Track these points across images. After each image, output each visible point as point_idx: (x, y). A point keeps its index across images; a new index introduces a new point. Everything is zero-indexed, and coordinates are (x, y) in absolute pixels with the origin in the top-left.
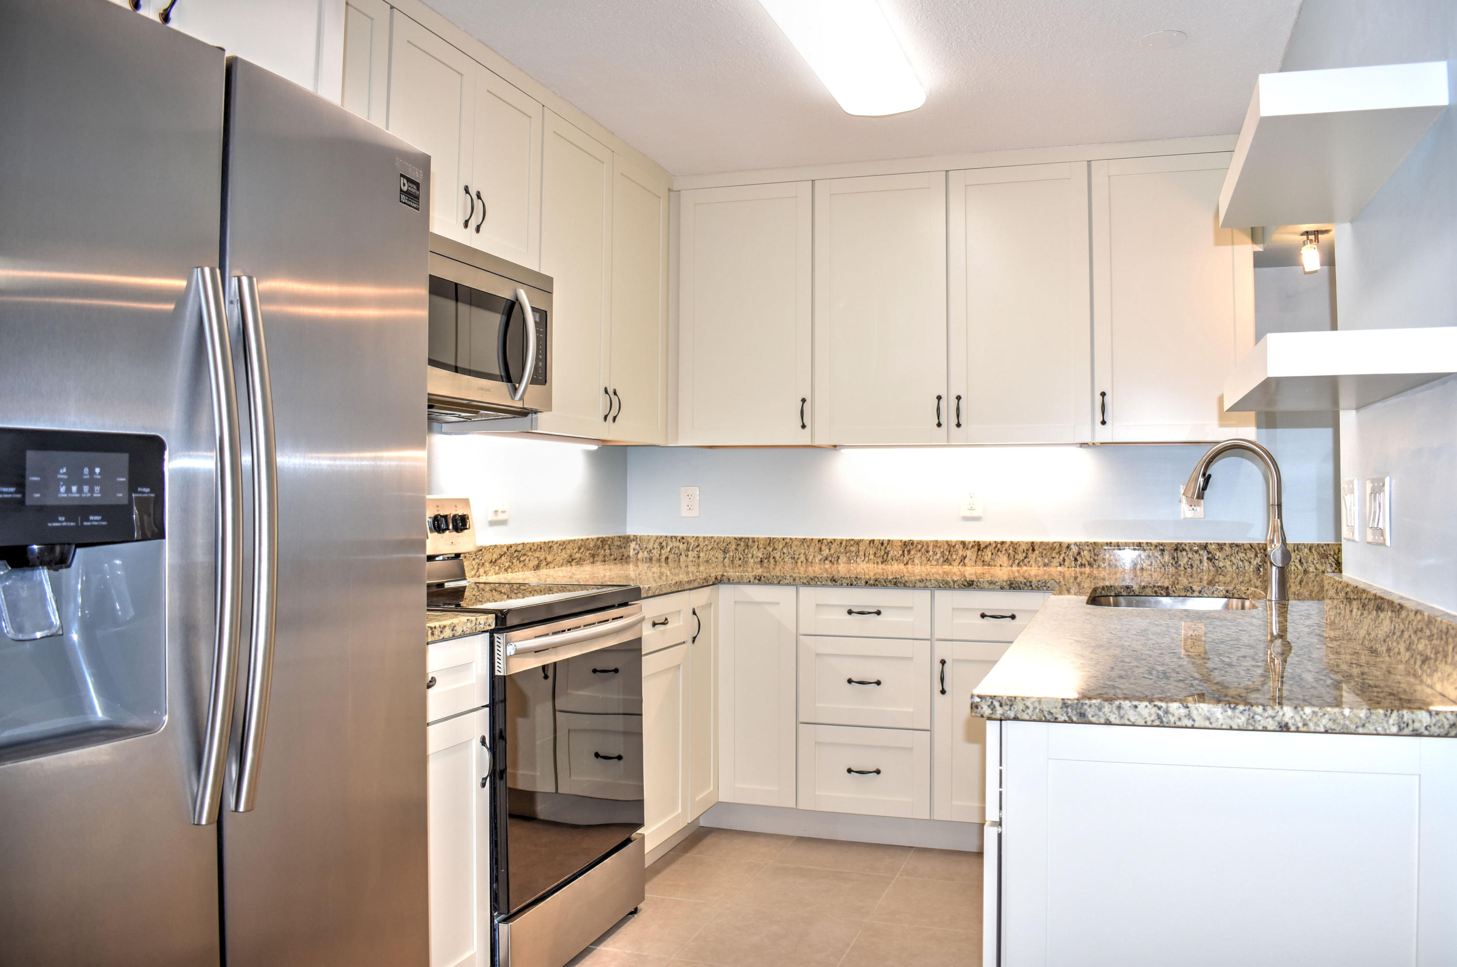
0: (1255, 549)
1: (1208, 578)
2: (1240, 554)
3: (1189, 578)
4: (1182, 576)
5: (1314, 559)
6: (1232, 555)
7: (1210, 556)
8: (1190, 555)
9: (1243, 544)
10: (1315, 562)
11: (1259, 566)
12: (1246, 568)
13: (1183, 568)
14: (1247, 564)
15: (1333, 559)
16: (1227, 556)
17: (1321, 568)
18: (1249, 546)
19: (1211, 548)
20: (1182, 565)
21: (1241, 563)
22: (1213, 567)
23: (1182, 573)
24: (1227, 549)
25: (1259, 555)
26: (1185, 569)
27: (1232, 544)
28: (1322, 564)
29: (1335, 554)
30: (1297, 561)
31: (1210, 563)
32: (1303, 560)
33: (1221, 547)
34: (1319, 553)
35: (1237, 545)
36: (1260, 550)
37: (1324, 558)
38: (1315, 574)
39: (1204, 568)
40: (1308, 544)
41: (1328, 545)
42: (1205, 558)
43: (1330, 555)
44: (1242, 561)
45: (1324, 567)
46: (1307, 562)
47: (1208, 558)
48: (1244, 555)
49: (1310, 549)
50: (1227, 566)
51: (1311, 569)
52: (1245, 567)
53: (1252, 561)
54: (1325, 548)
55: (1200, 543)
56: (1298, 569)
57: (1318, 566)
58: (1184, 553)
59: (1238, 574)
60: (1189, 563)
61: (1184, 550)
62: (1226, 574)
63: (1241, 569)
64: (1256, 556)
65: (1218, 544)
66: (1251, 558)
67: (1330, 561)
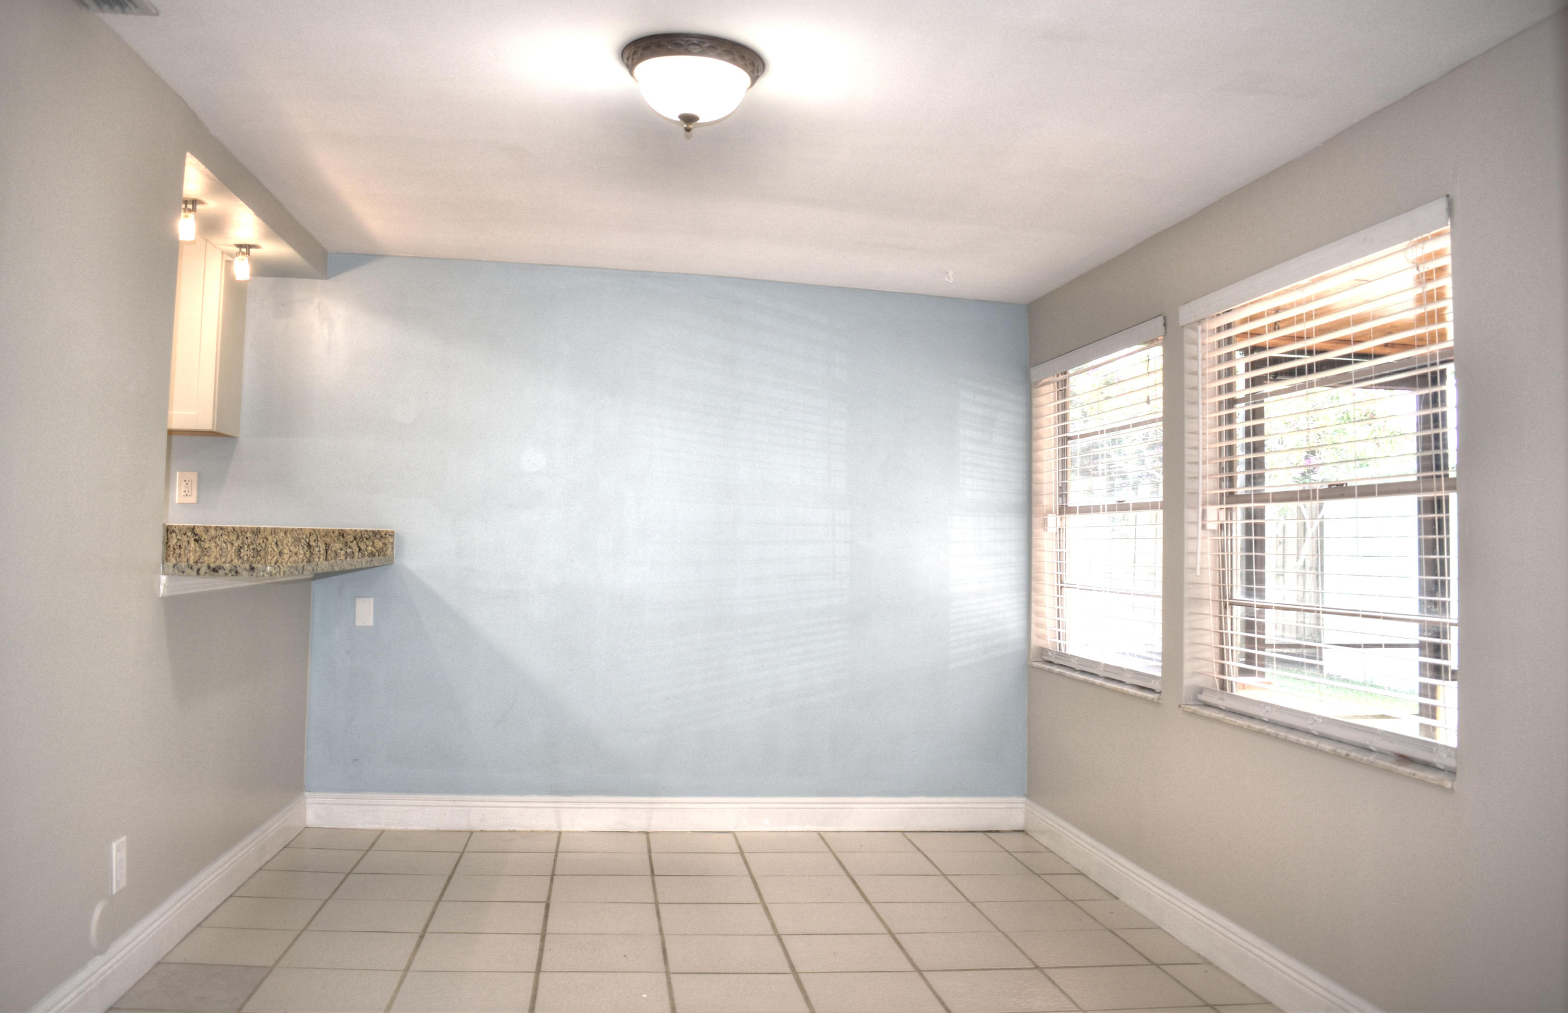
0: (237, 533)
1: (194, 558)
2: (224, 536)
3: (178, 558)
4: (171, 556)
5: (288, 542)
6: (216, 537)
7: (197, 537)
8: (179, 537)
9: (227, 528)
10: (289, 544)
11: (241, 547)
12: (229, 550)
13: (172, 549)
14: (229, 545)
15: (305, 542)
16: (212, 538)
17: (294, 550)
18: (232, 529)
19: (197, 531)
20: (172, 546)
21: (224, 545)
22: (200, 548)
23: (172, 553)
24: (212, 532)
25: (240, 538)
26: (174, 549)
27: (217, 527)
28: (295, 546)
29: (307, 537)
30: (274, 543)
31: (197, 545)
32: (279, 543)
33: (207, 529)
34: (293, 537)
35: (221, 528)
36: (242, 533)
37: (296, 541)
38: (288, 555)
39: (191, 549)
40: (283, 529)
41: (301, 529)
42: (193, 539)
43: (303, 538)
44: (225, 543)
45: (297, 551)
46: (282, 545)
47: (195, 540)
48: (227, 538)
49: (285, 533)
50: (212, 547)
51: (286, 551)
52: (227, 548)
53: (234, 542)
54: (298, 532)
55: (189, 526)
56: (274, 551)
57: (292, 549)
58: (174, 535)
59: (221, 555)
60: (178, 544)
61: (174, 531)
62: (211, 555)
63: (224, 550)
64: (238, 538)
65: (205, 527)
66: (233, 540)
67: (302, 544)
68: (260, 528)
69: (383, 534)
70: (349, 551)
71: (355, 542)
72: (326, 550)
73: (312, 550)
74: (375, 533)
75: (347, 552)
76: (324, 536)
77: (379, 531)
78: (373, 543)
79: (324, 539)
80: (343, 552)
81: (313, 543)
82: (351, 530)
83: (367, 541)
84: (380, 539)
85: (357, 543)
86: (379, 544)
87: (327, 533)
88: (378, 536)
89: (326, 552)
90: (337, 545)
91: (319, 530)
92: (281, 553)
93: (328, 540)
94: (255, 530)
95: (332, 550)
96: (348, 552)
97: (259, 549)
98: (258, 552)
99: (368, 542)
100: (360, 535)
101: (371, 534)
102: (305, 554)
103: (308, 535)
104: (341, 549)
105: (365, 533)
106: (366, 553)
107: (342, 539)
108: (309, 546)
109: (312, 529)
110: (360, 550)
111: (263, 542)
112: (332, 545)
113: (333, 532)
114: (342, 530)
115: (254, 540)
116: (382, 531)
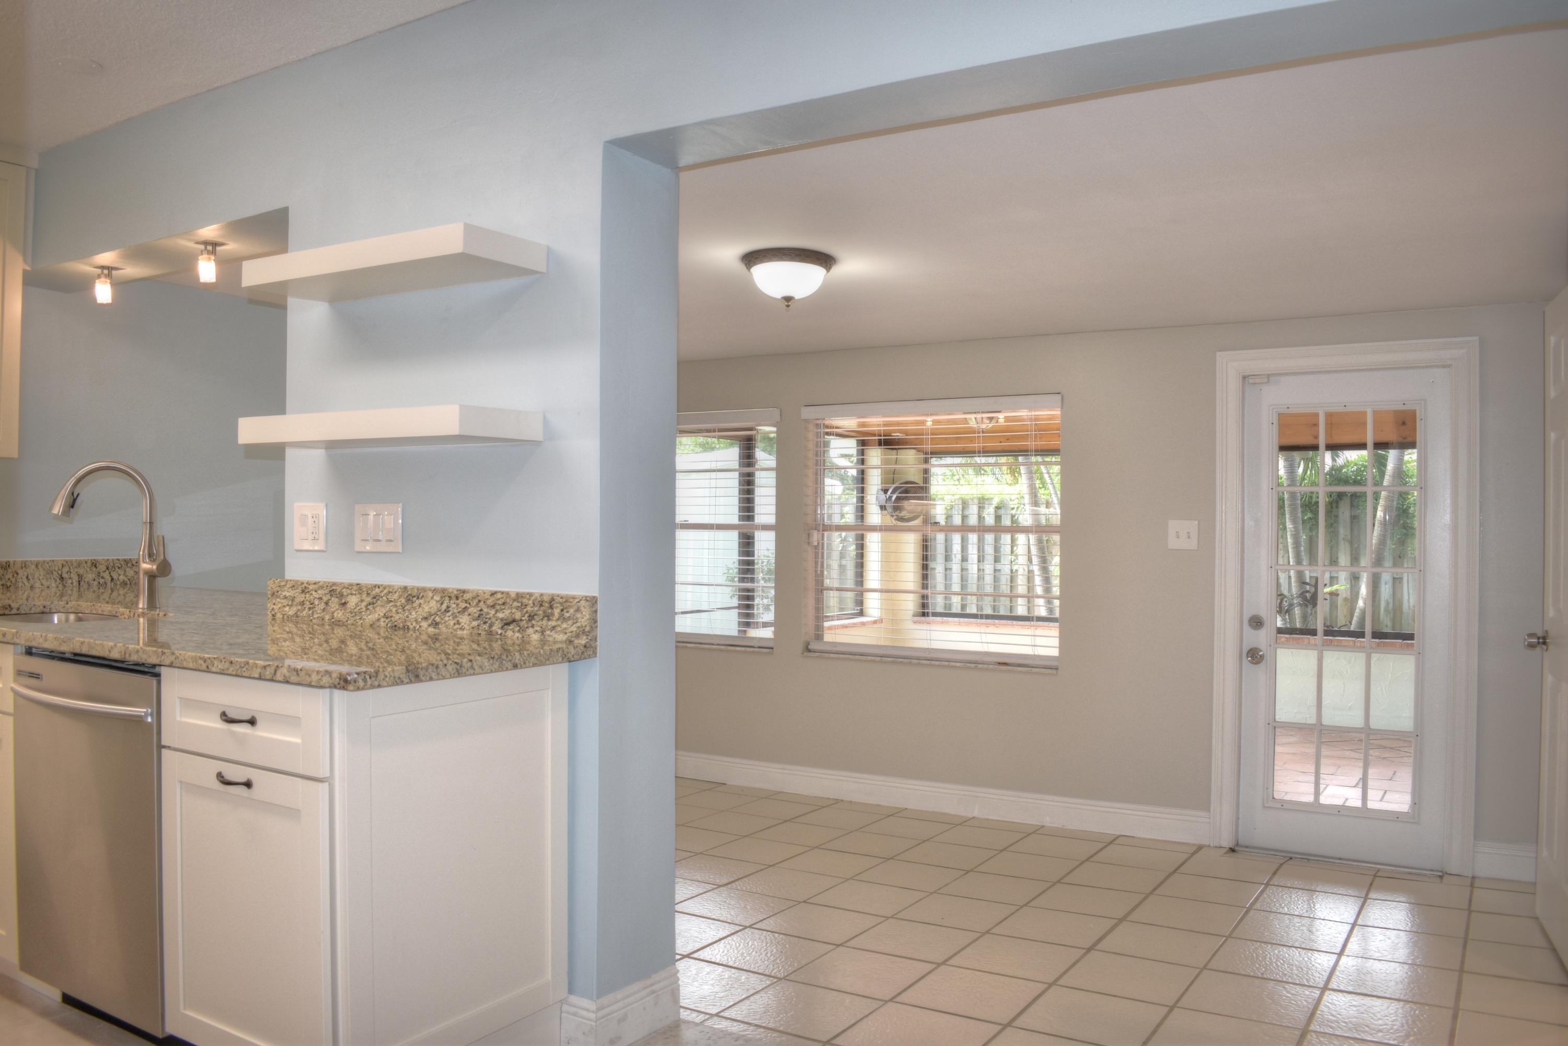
5: (40, 575)
10: (41, 578)
15: (57, 575)
17: (46, 584)
30: (24, 578)
32: (30, 577)
34: (44, 570)
37: (49, 574)
40: (34, 561)
41: (53, 561)
43: (55, 570)
45: (49, 583)
46: (33, 579)
49: (37, 566)
51: (38, 585)
54: (50, 564)
56: (25, 585)
57: (44, 582)
67: (55, 577)
68: (9, 562)
69: (134, 563)
70: (102, 581)
71: (107, 572)
72: (79, 581)
73: (64, 582)
74: (127, 562)
75: (99, 583)
76: (76, 567)
77: (130, 559)
78: (125, 571)
79: (76, 570)
80: (96, 583)
81: (65, 575)
82: (104, 559)
83: (119, 570)
84: (131, 568)
85: (110, 573)
86: (130, 573)
87: (79, 564)
88: (129, 565)
89: (79, 584)
90: (90, 575)
91: (71, 561)
92: (32, 587)
93: (81, 571)
94: (4, 564)
95: (85, 582)
96: (101, 583)
97: (9, 584)
98: (8, 587)
99: (120, 571)
100: (112, 564)
101: (122, 563)
102: (58, 587)
103: (60, 567)
104: (94, 580)
105: (117, 562)
106: (118, 583)
107: (94, 569)
108: (62, 578)
109: (64, 560)
110: (112, 579)
111: (13, 576)
112: (85, 576)
113: (86, 563)
114: (94, 560)
115: (3, 575)
116: (134, 559)
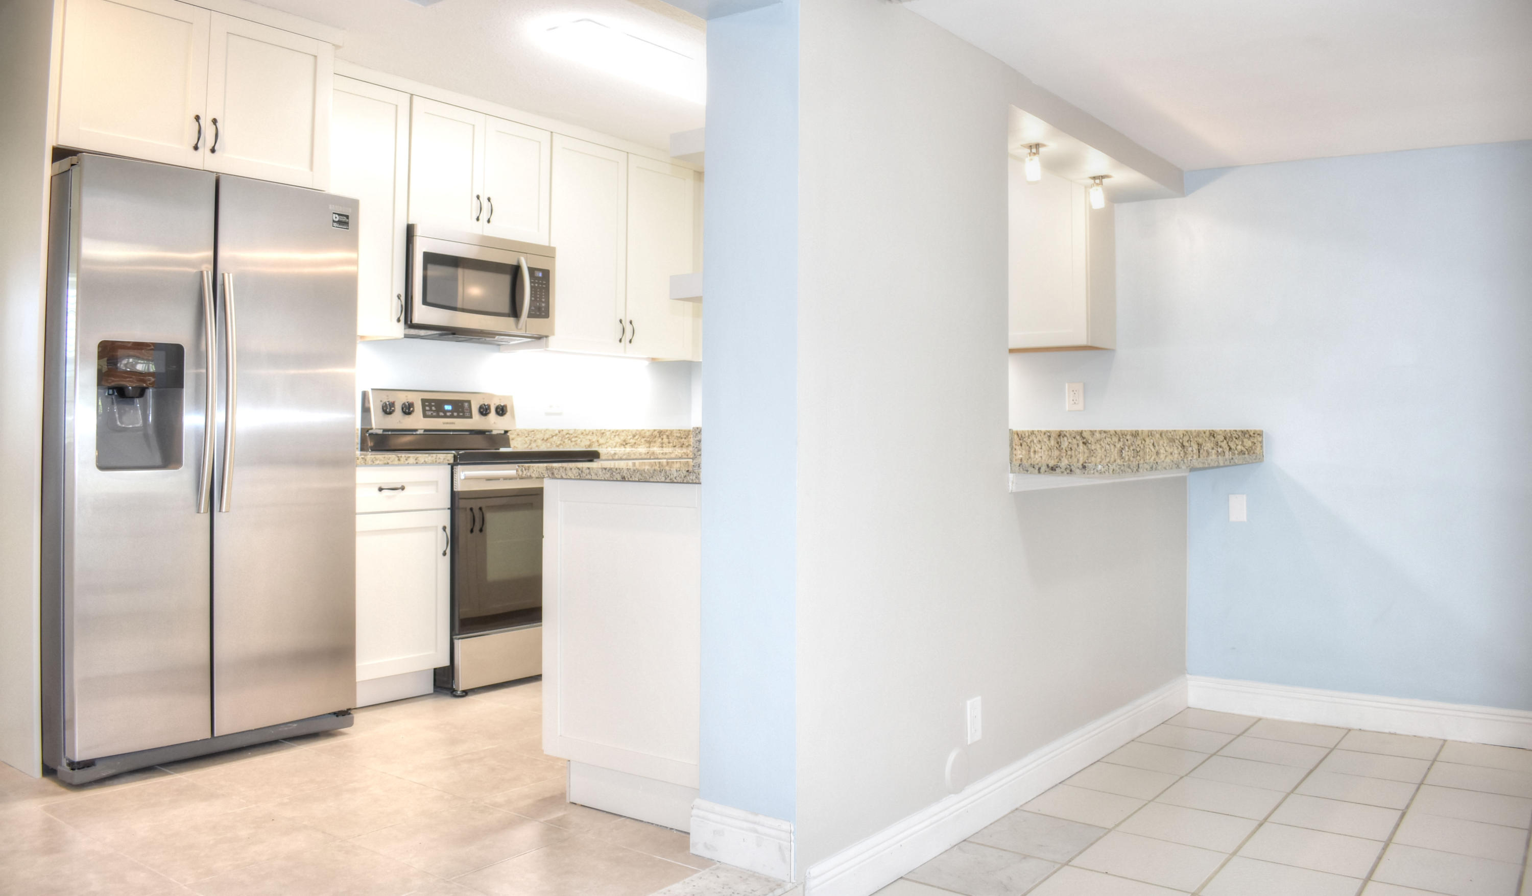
0: (1119, 435)
1: (1083, 459)
2: (1107, 439)
3: (1070, 459)
4: (1064, 457)
5: (1164, 443)
6: (1101, 440)
7: (1085, 440)
8: (1070, 440)
9: (1109, 431)
10: (1165, 445)
11: (1122, 448)
12: (1112, 451)
13: (1065, 451)
14: (1112, 447)
15: (1179, 443)
16: (1097, 441)
17: (1170, 450)
18: (1114, 432)
19: (1084, 434)
20: (1064, 449)
21: (1108, 446)
22: (1087, 449)
23: (1065, 454)
24: (1097, 435)
25: (1121, 440)
26: (1066, 451)
27: (1101, 431)
28: (1170, 448)
29: (1180, 438)
30: (1151, 444)
31: (1085, 446)
32: (1156, 444)
33: (1093, 433)
34: (1167, 437)
35: (1105, 432)
36: (1122, 435)
37: (1171, 442)
38: (1165, 455)
39: (1080, 451)
40: (1159, 431)
41: (1175, 431)
42: (1081, 442)
43: (1177, 439)
44: (1109, 445)
45: (1172, 450)
46: (1158, 445)
47: (1083, 443)
48: (1110, 440)
49: (1161, 435)
50: (1098, 449)
51: (1162, 451)
52: (1111, 450)
53: (1116, 444)
54: (1172, 433)
55: (1077, 431)
56: (1152, 451)
57: (1167, 448)
58: (1065, 439)
59: (1105, 456)
60: (1069, 447)
61: (1065, 436)
62: (1097, 456)
63: (1108, 451)
64: (1119, 440)
65: (1091, 431)
66: (1116, 442)
67: (1177, 445)
68: (1138, 431)
69: (1252, 434)
70: (1220, 450)
71: (1225, 442)
72: (1199, 449)
73: (1185, 450)
74: (1244, 433)
75: (1218, 452)
76: (1196, 437)
77: (1247, 431)
78: (1243, 442)
79: (1196, 439)
80: (1214, 451)
81: (1186, 444)
82: (1221, 430)
83: (1236, 440)
84: (1249, 439)
85: (1228, 443)
86: (1248, 443)
87: (1198, 434)
88: (1247, 436)
89: (1199, 452)
90: (1208, 444)
91: (1191, 432)
92: (1158, 453)
93: (1200, 441)
94: (1134, 433)
95: (1204, 450)
96: (1219, 451)
97: (1138, 450)
98: (1137, 452)
99: (1237, 442)
100: (1229, 435)
101: (1240, 434)
102: (1179, 454)
103: (1182, 436)
104: (1213, 449)
105: (1234, 432)
106: (1236, 452)
107: (1213, 439)
108: (1183, 446)
109: (1185, 431)
110: (1230, 449)
111: (1142, 443)
112: (1204, 444)
113: (1205, 433)
114: (1213, 431)
115: (1133, 442)
116: (1251, 431)
